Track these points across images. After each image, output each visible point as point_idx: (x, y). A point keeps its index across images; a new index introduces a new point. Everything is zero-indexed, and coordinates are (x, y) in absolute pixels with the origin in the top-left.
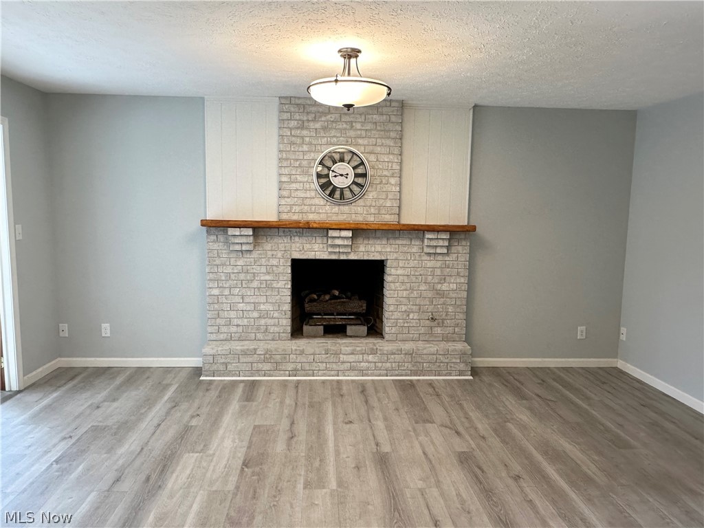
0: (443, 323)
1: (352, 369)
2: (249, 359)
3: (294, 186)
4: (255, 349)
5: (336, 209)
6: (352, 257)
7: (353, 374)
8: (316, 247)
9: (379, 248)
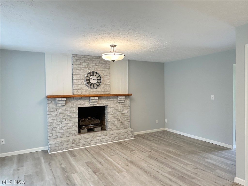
0: (124, 123)
1: (101, 141)
2: (67, 143)
3: (78, 83)
4: (69, 140)
5: (92, 90)
6: (97, 105)
7: (101, 143)
8: (86, 103)
9: (105, 102)
